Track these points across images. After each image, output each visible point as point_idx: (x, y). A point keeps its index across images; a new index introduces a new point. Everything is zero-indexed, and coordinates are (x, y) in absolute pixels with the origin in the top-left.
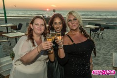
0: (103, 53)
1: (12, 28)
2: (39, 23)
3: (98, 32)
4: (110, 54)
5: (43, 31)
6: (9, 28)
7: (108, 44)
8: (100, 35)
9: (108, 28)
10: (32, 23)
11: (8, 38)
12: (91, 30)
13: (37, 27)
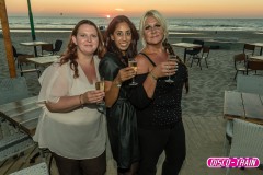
0: (208, 93)
1: (44, 47)
2: (88, 33)
3: (200, 55)
4: (219, 93)
5: (95, 47)
6: (39, 48)
7: (216, 77)
8: (203, 61)
9: (216, 47)
10: (75, 33)
11: (37, 65)
12: (187, 51)
13: (83, 40)
